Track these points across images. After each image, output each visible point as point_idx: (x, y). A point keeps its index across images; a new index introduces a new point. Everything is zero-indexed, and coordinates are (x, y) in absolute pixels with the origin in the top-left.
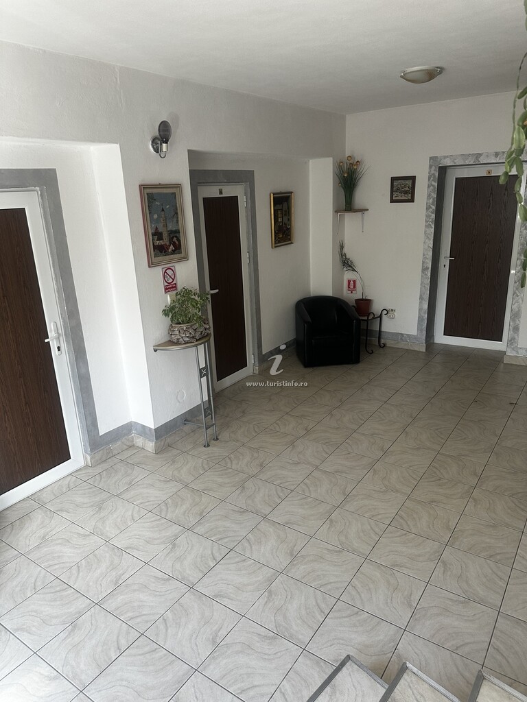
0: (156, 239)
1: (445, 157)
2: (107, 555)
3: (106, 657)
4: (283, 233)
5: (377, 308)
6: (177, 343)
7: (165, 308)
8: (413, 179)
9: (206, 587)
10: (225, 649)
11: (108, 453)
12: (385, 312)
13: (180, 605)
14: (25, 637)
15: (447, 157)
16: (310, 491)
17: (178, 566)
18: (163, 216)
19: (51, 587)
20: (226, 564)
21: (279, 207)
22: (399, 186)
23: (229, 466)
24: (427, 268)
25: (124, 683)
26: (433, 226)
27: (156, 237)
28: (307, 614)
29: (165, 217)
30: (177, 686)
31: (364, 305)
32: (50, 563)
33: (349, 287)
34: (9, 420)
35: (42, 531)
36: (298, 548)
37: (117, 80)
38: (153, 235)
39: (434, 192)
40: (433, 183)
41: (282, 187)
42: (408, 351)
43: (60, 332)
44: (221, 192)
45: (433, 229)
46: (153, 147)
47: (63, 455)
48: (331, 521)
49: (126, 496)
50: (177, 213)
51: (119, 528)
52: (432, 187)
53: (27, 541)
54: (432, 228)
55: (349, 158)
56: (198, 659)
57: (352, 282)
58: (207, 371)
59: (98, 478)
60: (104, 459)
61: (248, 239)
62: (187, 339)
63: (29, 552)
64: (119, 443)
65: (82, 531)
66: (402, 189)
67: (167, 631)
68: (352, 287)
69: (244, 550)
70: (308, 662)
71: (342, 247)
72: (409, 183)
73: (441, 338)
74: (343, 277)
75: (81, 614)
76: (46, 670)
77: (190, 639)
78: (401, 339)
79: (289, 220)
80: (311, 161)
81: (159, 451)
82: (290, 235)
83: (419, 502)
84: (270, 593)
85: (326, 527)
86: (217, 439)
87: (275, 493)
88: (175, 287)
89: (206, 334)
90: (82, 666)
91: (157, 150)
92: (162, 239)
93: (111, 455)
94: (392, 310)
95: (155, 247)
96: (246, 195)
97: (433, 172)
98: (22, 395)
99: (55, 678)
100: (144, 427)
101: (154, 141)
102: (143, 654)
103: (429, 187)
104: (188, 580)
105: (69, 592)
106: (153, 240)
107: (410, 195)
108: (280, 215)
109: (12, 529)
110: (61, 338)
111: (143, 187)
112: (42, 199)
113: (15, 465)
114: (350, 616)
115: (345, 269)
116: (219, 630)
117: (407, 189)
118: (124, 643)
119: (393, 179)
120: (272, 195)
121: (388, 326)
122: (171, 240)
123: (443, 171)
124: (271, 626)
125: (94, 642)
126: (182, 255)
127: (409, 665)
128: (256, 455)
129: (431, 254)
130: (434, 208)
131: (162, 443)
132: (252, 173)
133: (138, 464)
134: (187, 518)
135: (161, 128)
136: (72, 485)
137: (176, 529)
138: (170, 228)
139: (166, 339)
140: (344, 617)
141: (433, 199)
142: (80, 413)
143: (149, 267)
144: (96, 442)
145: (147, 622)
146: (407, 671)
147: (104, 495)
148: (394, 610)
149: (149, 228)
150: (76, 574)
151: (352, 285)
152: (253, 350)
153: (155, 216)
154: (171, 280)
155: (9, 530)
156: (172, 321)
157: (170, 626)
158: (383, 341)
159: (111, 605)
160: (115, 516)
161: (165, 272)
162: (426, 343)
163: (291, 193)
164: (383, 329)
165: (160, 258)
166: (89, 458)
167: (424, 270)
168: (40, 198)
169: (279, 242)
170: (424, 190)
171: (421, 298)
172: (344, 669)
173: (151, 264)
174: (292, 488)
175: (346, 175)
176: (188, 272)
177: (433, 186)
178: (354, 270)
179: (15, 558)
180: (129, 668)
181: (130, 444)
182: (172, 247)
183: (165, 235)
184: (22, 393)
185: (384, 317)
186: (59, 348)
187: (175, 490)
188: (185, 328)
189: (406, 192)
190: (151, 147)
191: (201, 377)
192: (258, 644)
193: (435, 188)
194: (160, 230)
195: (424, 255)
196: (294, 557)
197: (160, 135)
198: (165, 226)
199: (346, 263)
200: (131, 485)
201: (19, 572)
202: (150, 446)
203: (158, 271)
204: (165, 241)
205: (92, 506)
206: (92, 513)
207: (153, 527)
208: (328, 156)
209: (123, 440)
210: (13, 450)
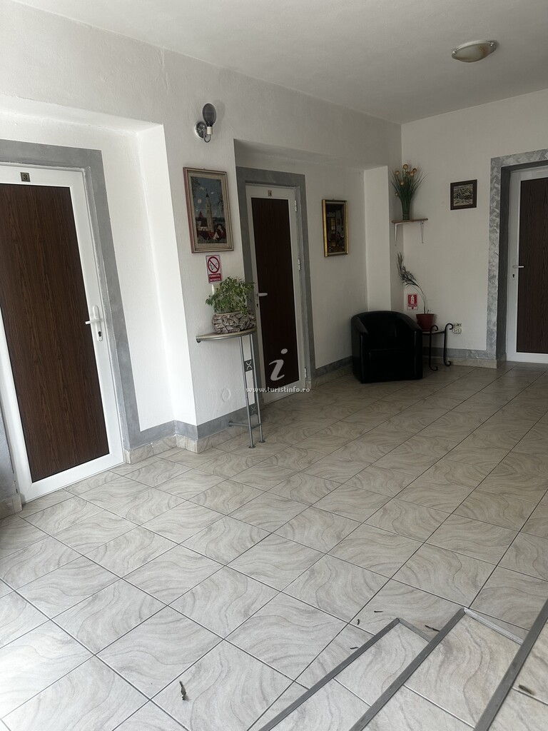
0: (200, 224)
1: (508, 157)
2: (138, 537)
3: (125, 625)
4: (337, 242)
5: (441, 323)
6: (221, 332)
7: (208, 298)
8: (474, 183)
9: (243, 565)
10: (258, 621)
11: (149, 452)
12: (450, 327)
13: (210, 580)
14: (42, 606)
15: (510, 156)
16: (362, 484)
17: (212, 546)
18: (207, 202)
19: (75, 563)
20: (264, 545)
21: (331, 214)
22: (460, 192)
23: (275, 463)
24: (494, 276)
25: (142, 649)
26: (498, 231)
27: (200, 223)
28: (354, 591)
29: (210, 203)
30: (200, 653)
31: (427, 321)
32: (78, 543)
33: (409, 303)
34: (46, 403)
35: (74, 517)
36: (346, 532)
37: (162, 63)
38: (197, 220)
39: (498, 195)
40: (496, 185)
41: (335, 194)
42: (476, 368)
43: (102, 317)
44: (270, 194)
45: (498, 234)
46: (198, 132)
47: (100, 448)
48: (385, 510)
49: (165, 487)
50: (222, 201)
51: (153, 514)
52: (495, 190)
53: (57, 525)
54: (497, 232)
55: (406, 167)
56: (226, 630)
57: (412, 297)
58: (252, 365)
59: (136, 473)
60: (144, 457)
61: (299, 245)
62: (231, 328)
63: (57, 534)
64: (160, 442)
65: (114, 517)
66: (463, 195)
67: (194, 602)
68: (412, 302)
69: (286, 534)
70: (353, 635)
71: (400, 260)
72: (470, 187)
73: (514, 356)
74: (403, 294)
75: (103, 586)
76: (59, 635)
77: (220, 611)
78: (470, 356)
79: (343, 229)
80: (365, 172)
81: (202, 450)
82: (344, 245)
83: (488, 494)
84: (313, 572)
85: (379, 514)
86: (264, 441)
87: (323, 485)
88: (220, 277)
89: (251, 326)
90: (99, 632)
91: (202, 135)
92: (206, 226)
93: (151, 454)
94: (458, 325)
95: (199, 233)
96: (296, 199)
97: (495, 174)
98: (61, 379)
99: (68, 642)
100: (186, 425)
101: (199, 125)
102: (166, 623)
103: (491, 190)
104: (223, 559)
105: (93, 568)
106: (197, 225)
107: (472, 200)
108: (333, 224)
109: (43, 515)
110: (103, 324)
111: (187, 171)
112: (87, 180)
113: (50, 452)
114: (403, 594)
115: (406, 283)
116: (253, 604)
117: (468, 194)
118: (146, 613)
119: (453, 185)
120: (324, 201)
121: (454, 342)
122: (215, 227)
123: (506, 173)
124: (312, 601)
125: (114, 611)
126: (227, 245)
127: (466, 610)
128: (304, 454)
129: (497, 260)
130: (498, 211)
131: (206, 442)
132: (303, 177)
133: (178, 462)
134: (227, 506)
135: (206, 111)
136: (109, 479)
137: (214, 515)
138: (215, 215)
139: (211, 330)
140: (397, 595)
141: (497, 202)
142: (120, 405)
143: (193, 252)
144: (136, 439)
145: (174, 595)
146: (465, 616)
147: (141, 487)
148: (456, 590)
149: (193, 212)
150: (103, 553)
151: (413, 300)
152: (306, 363)
153: (200, 201)
154: (215, 270)
155: (39, 515)
156: (215, 311)
157: (199, 599)
158: (448, 359)
159: (135, 580)
160: (150, 504)
161: (209, 260)
162: (497, 359)
163: (345, 201)
164: (450, 346)
165: (204, 245)
166: (128, 453)
167: (491, 278)
168: (85, 179)
169: (332, 251)
170: (486, 195)
171: (489, 309)
172: (392, 631)
173: (195, 250)
174: (342, 481)
175: (402, 184)
176: (234, 263)
177: (496, 188)
178: (414, 284)
179: (42, 538)
180: (149, 635)
181: (173, 445)
182: (216, 236)
183: (210, 222)
184: (61, 376)
185: (449, 332)
186: (100, 333)
187: (215, 482)
188: (228, 316)
189: (467, 198)
190: (195, 131)
191: (246, 371)
192: (295, 617)
193: (498, 191)
194: (205, 215)
195: (490, 262)
196: (341, 540)
197: (205, 119)
198: (210, 212)
199: (406, 277)
200: (170, 478)
201: (45, 550)
202: (192, 445)
203: (202, 259)
204: (209, 228)
205: (127, 496)
206: (126, 502)
207: (189, 513)
208: (383, 164)
209: (165, 439)
210: (49, 435)
